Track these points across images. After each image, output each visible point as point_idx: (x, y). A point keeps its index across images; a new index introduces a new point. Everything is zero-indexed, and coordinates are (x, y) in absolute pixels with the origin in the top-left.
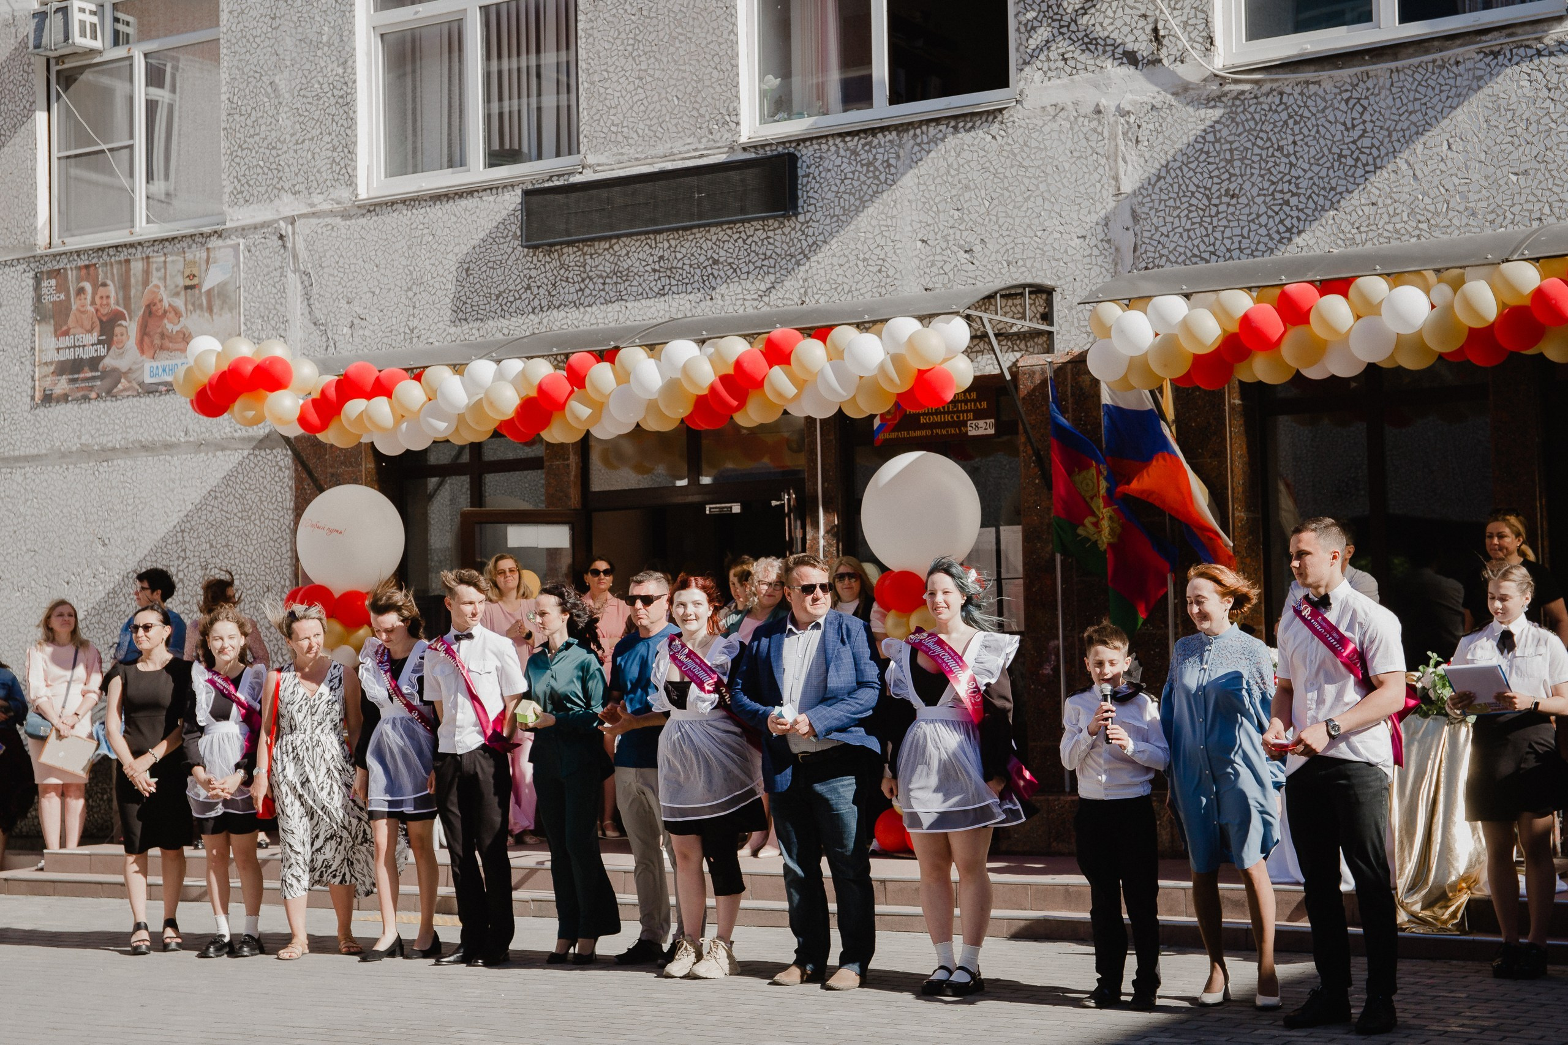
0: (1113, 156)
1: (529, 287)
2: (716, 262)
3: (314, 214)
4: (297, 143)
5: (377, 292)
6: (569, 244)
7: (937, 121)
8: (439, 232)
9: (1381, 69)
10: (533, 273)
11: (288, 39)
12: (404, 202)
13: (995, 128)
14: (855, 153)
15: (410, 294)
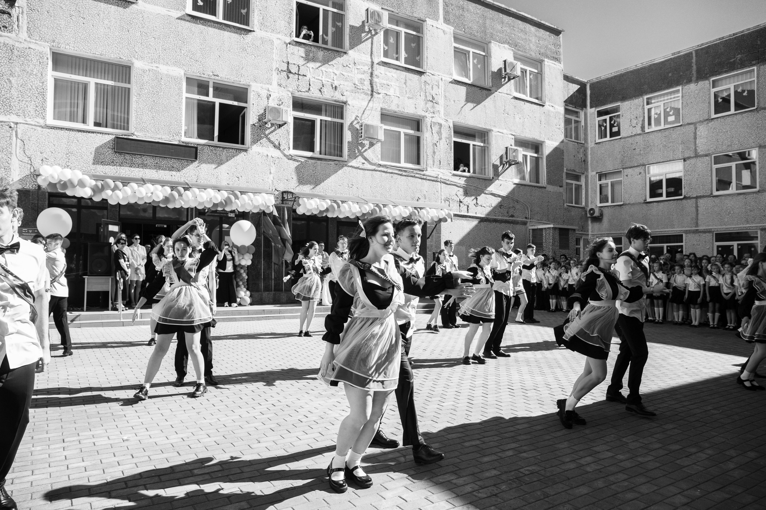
0: (270, 165)
1: (113, 162)
2: (173, 167)
3: (26, 124)
4: (19, 100)
5: (54, 152)
6: (127, 153)
7: (232, 149)
8: (80, 141)
9: (319, 162)
10: (115, 159)
11: (17, 69)
12: (66, 129)
13: (245, 153)
14: (212, 150)
15: (68, 156)
